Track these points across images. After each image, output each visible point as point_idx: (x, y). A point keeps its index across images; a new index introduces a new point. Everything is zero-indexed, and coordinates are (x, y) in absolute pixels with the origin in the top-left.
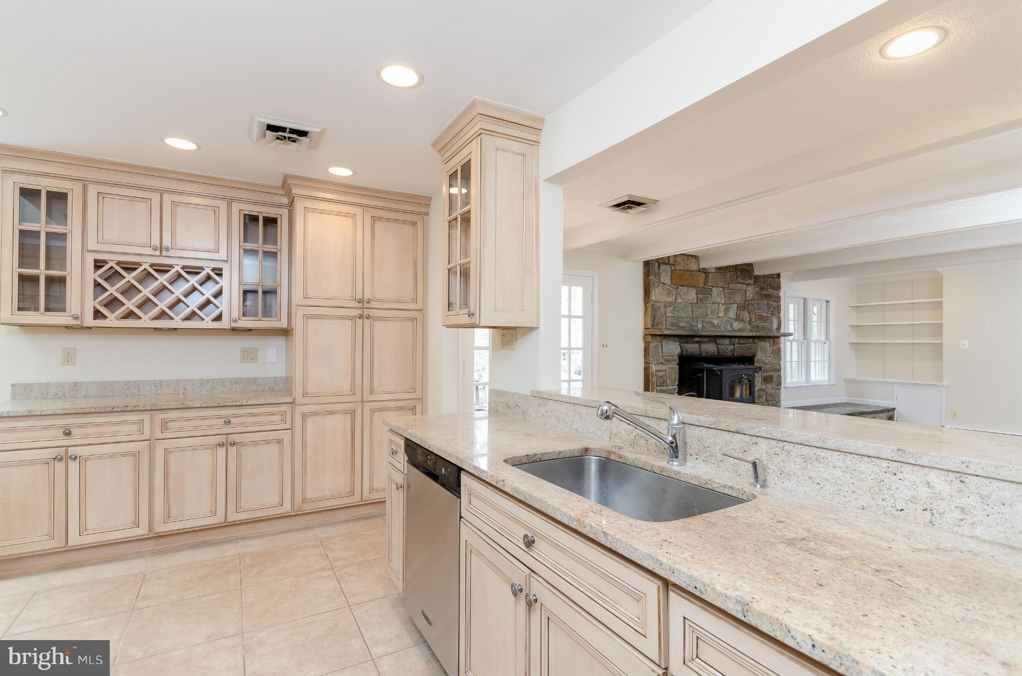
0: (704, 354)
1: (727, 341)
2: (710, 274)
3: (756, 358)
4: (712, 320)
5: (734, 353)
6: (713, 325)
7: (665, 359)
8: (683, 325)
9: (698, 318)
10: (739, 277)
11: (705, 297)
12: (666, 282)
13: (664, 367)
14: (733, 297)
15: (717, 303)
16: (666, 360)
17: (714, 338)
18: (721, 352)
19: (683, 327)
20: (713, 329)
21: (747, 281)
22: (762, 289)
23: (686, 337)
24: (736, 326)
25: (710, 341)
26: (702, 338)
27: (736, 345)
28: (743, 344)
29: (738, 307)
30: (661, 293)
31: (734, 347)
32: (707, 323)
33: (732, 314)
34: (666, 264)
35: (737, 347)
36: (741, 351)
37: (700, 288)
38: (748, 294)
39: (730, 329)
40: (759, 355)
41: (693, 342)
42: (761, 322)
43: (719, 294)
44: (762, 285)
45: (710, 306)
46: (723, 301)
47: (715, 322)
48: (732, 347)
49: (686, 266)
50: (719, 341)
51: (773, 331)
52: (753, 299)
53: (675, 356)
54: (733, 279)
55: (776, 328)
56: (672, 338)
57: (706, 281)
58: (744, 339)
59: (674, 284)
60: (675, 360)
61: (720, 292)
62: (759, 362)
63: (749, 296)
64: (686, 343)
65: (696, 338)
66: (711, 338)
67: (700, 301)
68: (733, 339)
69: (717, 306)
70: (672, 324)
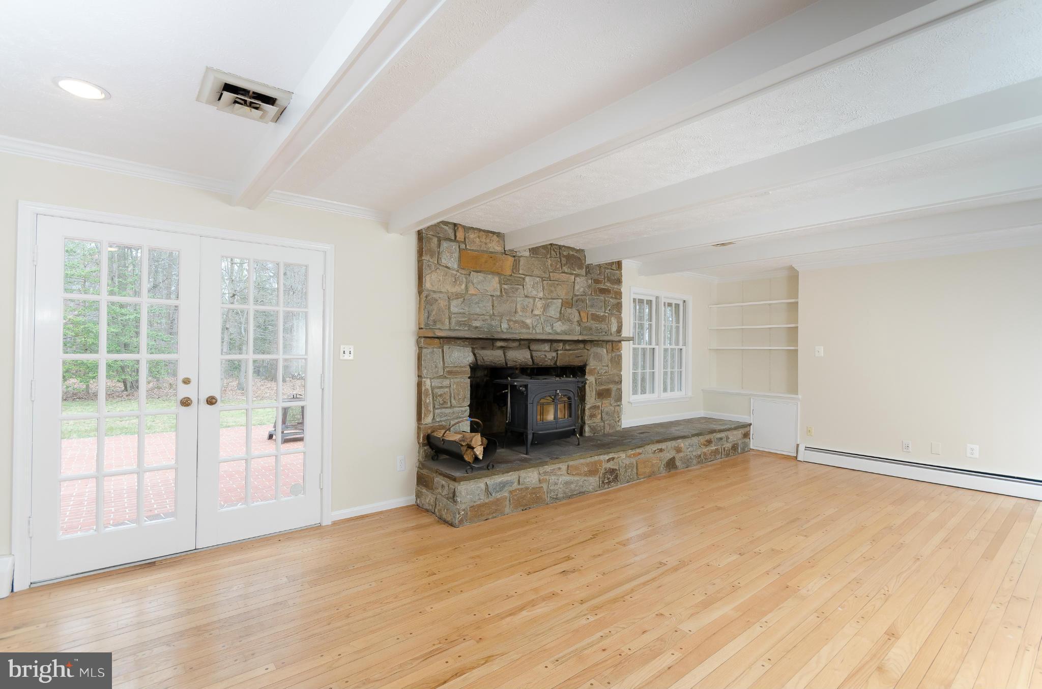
0: (510, 364)
1: (547, 347)
2: (521, 259)
3: (588, 368)
4: (524, 319)
5: (556, 362)
6: (525, 326)
7: (448, 371)
8: (478, 325)
9: (502, 315)
10: (564, 265)
11: (513, 288)
12: (449, 265)
13: (446, 382)
14: (556, 290)
15: (532, 297)
16: (450, 372)
17: (527, 343)
18: (537, 361)
19: (476, 326)
20: (524, 331)
21: (575, 271)
22: (597, 281)
23: (483, 341)
24: (559, 327)
25: (520, 347)
26: (509, 342)
27: (559, 352)
28: (570, 350)
29: (562, 303)
30: (441, 279)
31: (557, 354)
32: (516, 322)
33: (554, 311)
34: (450, 240)
35: (561, 354)
36: (567, 359)
37: (505, 276)
38: (577, 287)
39: (550, 331)
40: (592, 364)
41: (493, 347)
42: (595, 322)
43: (536, 285)
44: (596, 277)
45: (520, 301)
46: (541, 295)
47: (528, 321)
48: (554, 354)
49: (483, 246)
50: (534, 347)
51: (611, 334)
52: (585, 294)
53: (465, 367)
54: (556, 267)
55: (615, 330)
56: (459, 342)
57: (516, 267)
58: (571, 344)
59: (463, 269)
60: (464, 372)
61: (537, 283)
62: (592, 372)
63: (578, 290)
64: (483, 348)
65: (498, 342)
66: (522, 342)
67: (506, 293)
68: (555, 345)
69: (531, 300)
70: (459, 323)
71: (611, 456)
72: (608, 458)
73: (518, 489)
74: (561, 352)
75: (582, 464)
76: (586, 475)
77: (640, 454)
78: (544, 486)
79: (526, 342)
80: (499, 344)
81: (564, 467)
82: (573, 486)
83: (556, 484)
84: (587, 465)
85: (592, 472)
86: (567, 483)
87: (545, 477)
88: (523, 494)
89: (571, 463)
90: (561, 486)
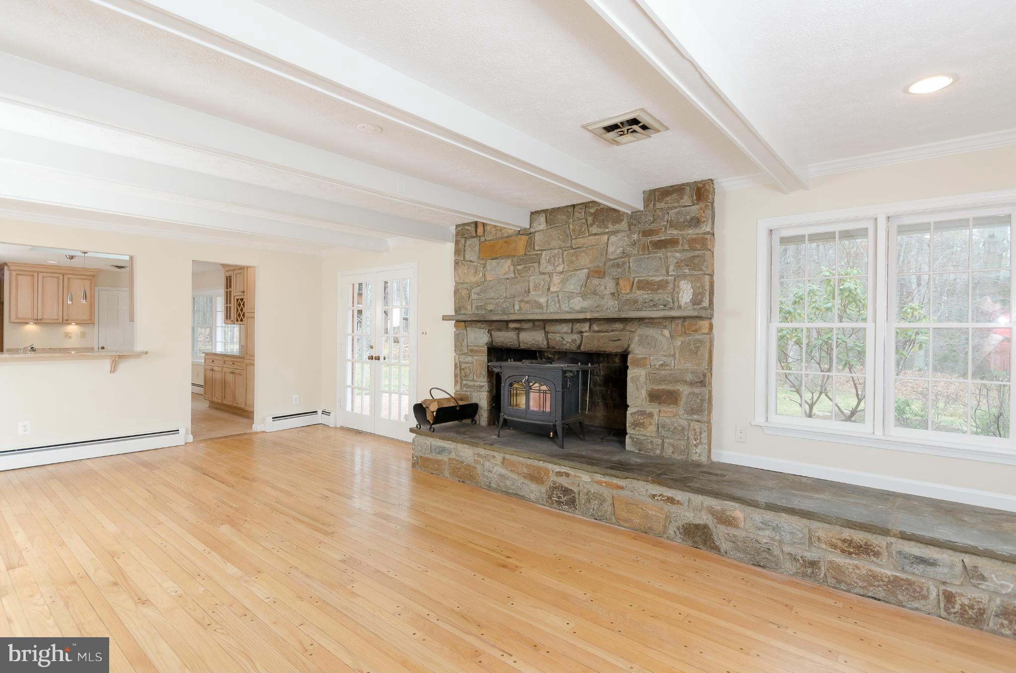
0: (522, 346)
1: (565, 328)
2: (536, 234)
3: (630, 357)
4: (537, 299)
5: (580, 346)
6: (540, 306)
7: (470, 350)
8: (492, 308)
9: (514, 297)
10: (592, 225)
11: (525, 267)
12: (471, 259)
13: (470, 359)
14: (577, 259)
15: (548, 273)
16: (472, 351)
17: (543, 324)
18: (552, 344)
19: (491, 310)
20: (537, 311)
21: (607, 228)
22: (647, 233)
23: (499, 323)
24: (578, 303)
25: (534, 328)
26: (522, 324)
27: (585, 334)
28: (599, 332)
29: (589, 273)
30: (466, 273)
31: (582, 336)
32: (528, 302)
33: (573, 285)
34: (473, 237)
35: (587, 337)
36: (596, 343)
37: (519, 256)
38: (611, 249)
39: (567, 309)
40: (637, 351)
41: (507, 328)
42: (644, 292)
43: (552, 259)
44: (647, 227)
45: (533, 279)
46: (560, 269)
47: (543, 300)
48: (576, 337)
49: (498, 234)
50: (549, 328)
51: (680, 307)
52: (624, 254)
53: (482, 346)
54: (580, 230)
55: (688, 300)
56: (479, 324)
57: (530, 244)
58: (600, 324)
59: (482, 259)
60: (481, 351)
61: (554, 257)
62: (640, 363)
63: (613, 253)
64: (499, 330)
65: (511, 323)
66: (537, 324)
67: (519, 274)
68: (578, 326)
69: (547, 277)
70: (478, 308)
71: (563, 469)
72: (558, 470)
73: (455, 459)
74: (588, 334)
75: (519, 463)
76: (525, 477)
77: (622, 488)
78: (479, 467)
79: (540, 323)
80: (512, 325)
81: (499, 456)
82: (508, 483)
83: (490, 471)
84: (528, 466)
85: (536, 477)
86: (502, 476)
87: (479, 459)
88: (459, 466)
89: (507, 456)
90: (495, 476)
